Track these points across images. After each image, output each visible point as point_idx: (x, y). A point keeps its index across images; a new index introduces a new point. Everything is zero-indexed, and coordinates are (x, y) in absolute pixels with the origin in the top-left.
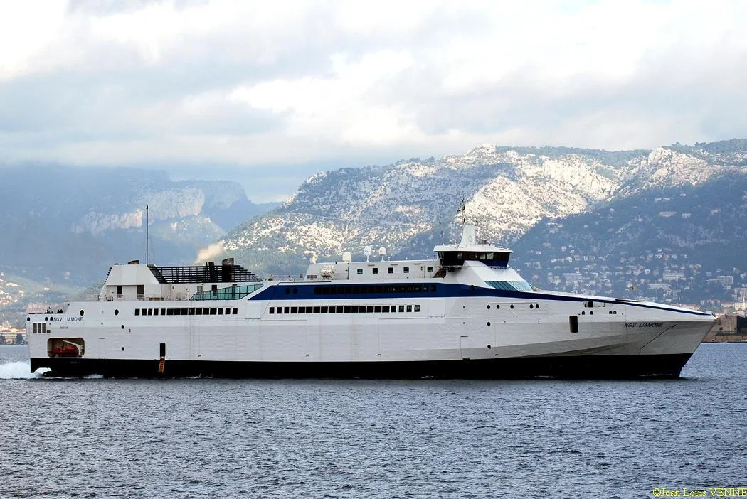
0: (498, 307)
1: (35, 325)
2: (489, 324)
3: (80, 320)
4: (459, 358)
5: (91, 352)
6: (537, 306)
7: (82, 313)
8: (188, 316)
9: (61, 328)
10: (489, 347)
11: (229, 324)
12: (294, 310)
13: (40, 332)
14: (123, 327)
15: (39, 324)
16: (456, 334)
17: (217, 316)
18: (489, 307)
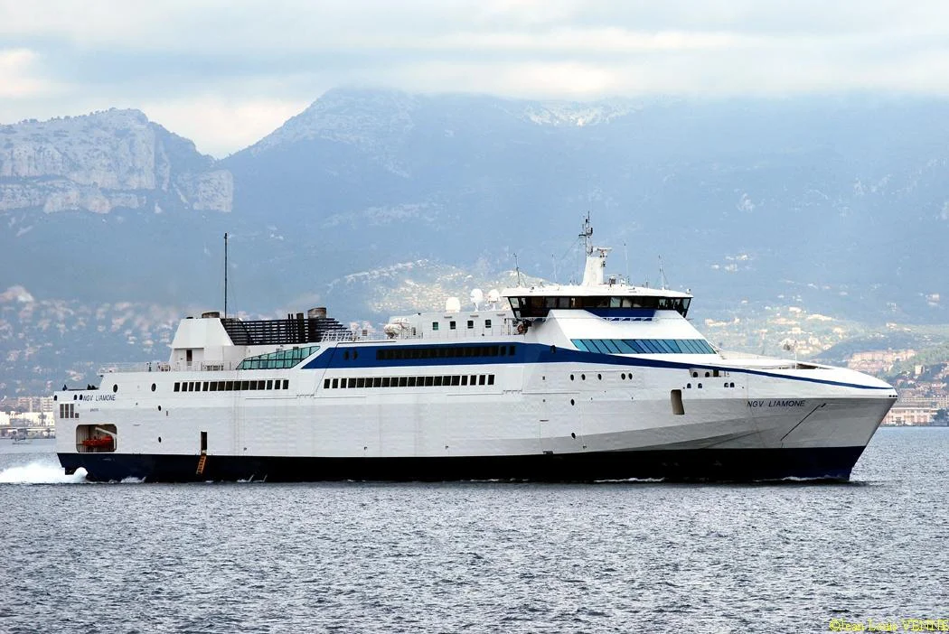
0: (583, 377)
1: (62, 405)
2: (573, 402)
3: (112, 398)
4: (540, 452)
5: (125, 445)
6: (630, 376)
7: (115, 388)
8: (233, 392)
9: (92, 411)
10: (573, 435)
11: (280, 403)
12: (354, 383)
13: (67, 417)
14: (160, 408)
15: (67, 405)
16: (535, 416)
17: (265, 392)
18: (572, 377)
